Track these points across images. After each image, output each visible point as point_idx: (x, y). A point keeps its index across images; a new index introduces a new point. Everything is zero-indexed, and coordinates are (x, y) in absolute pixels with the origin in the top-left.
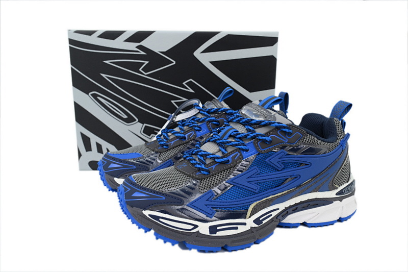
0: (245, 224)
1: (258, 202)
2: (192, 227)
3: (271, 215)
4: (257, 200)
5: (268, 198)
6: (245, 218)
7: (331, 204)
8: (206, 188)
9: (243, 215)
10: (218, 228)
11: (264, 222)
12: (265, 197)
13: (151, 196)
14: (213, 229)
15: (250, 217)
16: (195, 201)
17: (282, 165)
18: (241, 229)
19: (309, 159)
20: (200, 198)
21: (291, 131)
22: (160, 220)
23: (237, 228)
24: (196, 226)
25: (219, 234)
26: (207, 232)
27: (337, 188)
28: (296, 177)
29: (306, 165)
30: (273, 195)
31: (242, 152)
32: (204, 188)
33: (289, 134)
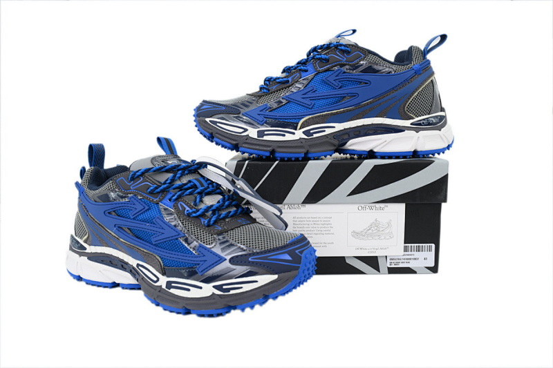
0: (294, 133)
1: (310, 116)
2: (243, 130)
3: (324, 131)
5: (322, 114)
6: (296, 129)
7: (403, 133)
10: (266, 133)
11: (315, 136)
12: (319, 113)
13: (215, 107)
14: (261, 134)
15: (300, 129)
16: (250, 111)
17: (339, 83)
18: (290, 137)
19: (368, 77)
20: (255, 109)
21: (349, 49)
22: (218, 124)
23: (284, 135)
24: (246, 130)
25: (266, 138)
26: (255, 136)
27: (413, 118)
28: (354, 96)
29: (366, 83)
30: (328, 111)
31: (302, 73)
32: (261, 103)
33: (348, 52)
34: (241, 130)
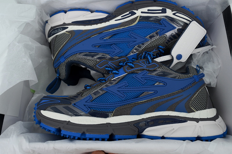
0: (142, 12)
1: (131, 25)
2: (176, 14)
3: (122, 17)
4: (131, 27)
5: (124, 27)
7: (73, 21)
8: (162, 38)
9: (142, 18)
10: (161, 11)
11: (128, 13)
12: (125, 28)
14: (164, 11)
15: (138, 17)
16: (171, 30)
17: (112, 47)
18: (145, 9)
20: (168, 32)
23: (148, 10)
24: (174, 14)
25: (161, 8)
26: (168, 10)
28: (103, 39)
29: (95, 46)
30: (120, 29)
32: (163, 37)
34: (177, 14)
